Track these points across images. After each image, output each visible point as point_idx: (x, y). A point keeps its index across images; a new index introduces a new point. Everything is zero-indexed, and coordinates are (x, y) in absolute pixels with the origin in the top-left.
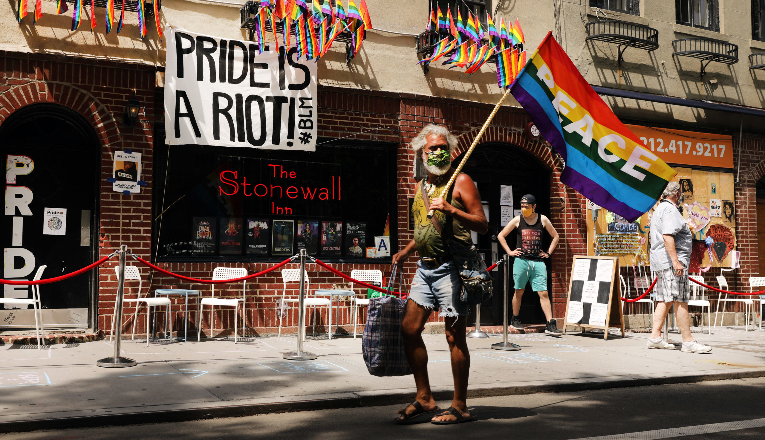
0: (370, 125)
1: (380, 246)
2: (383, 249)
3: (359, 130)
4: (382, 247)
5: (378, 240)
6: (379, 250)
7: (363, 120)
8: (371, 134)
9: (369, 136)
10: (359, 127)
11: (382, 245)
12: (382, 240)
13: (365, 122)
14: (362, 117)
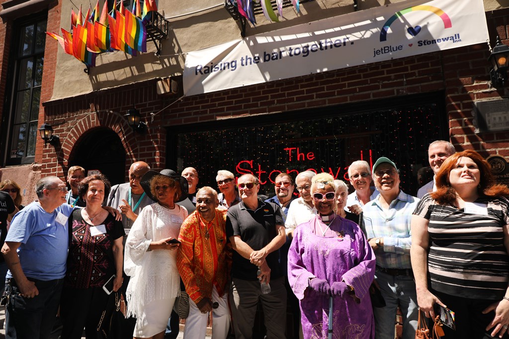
0: (393, 77)
3: (377, 87)
7: (382, 73)
8: (395, 89)
9: (393, 91)
10: (377, 84)
13: (385, 75)
14: (380, 70)
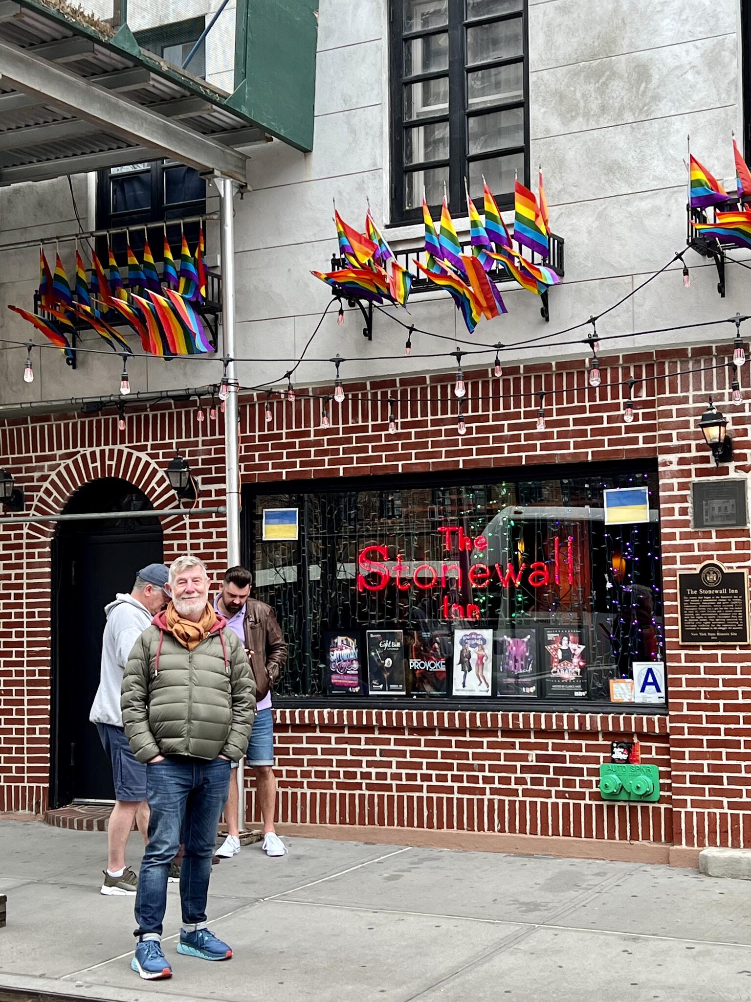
1: (646, 683)
2: (650, 688)
4: (650, 684)
5: (639, 668)
6: (643, 690)
11: (650, 680)
12: (650, 671)
